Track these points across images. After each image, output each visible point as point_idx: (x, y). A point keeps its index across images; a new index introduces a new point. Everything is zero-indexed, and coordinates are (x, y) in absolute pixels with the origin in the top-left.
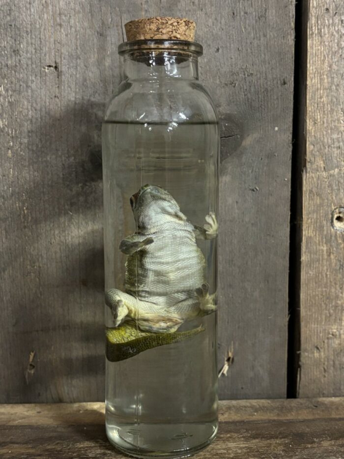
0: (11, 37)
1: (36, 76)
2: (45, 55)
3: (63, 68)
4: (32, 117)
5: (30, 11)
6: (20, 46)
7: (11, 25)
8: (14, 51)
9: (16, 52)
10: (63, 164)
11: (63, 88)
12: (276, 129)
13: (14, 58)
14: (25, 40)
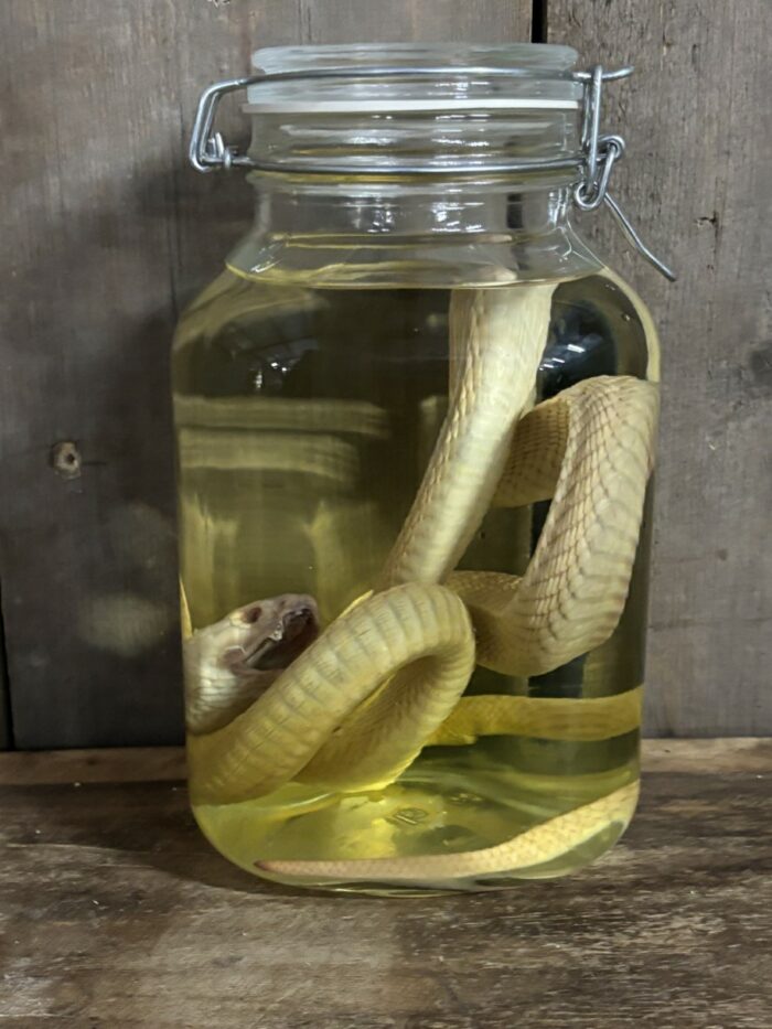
0: (650, 173)
1: (682, 234)
2: (700, 202)
3: (725, 222)
4: (670, 298)
5: (683, 131)
6: (662, 189)
7: (651, 155)
8: (652, 196)
9: (654, 197)
10: (709, 373)
11: (721, 253)
13: (650, 206)
14: (671, 178)
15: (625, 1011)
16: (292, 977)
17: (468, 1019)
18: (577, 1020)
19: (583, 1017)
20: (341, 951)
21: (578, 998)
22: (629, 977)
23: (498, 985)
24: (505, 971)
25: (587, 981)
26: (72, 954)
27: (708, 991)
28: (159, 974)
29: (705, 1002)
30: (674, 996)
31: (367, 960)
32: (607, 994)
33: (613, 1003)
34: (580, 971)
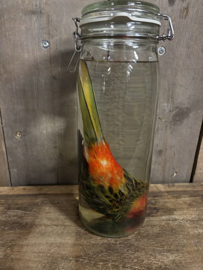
12: (200, 111)
15: (118, 255)
16: (53, 246)
17: (87, 258)
18: (108, 258)
19: (110, 257)
20: (64, 239)
21: (109, 252)
22: (119, 246)
23: (94, 248)
24: (95, 244)
25: (111, 247)
26: (11, 240)
27: (134, 249)
28: (27, 246)
29: (133, 252)
30: (128, 251)
31: (69, 241)
32: (115, 250)
33: (116, 253)
34: (110, 244)
